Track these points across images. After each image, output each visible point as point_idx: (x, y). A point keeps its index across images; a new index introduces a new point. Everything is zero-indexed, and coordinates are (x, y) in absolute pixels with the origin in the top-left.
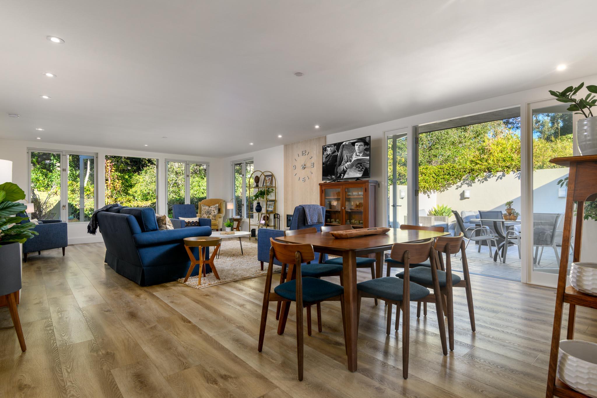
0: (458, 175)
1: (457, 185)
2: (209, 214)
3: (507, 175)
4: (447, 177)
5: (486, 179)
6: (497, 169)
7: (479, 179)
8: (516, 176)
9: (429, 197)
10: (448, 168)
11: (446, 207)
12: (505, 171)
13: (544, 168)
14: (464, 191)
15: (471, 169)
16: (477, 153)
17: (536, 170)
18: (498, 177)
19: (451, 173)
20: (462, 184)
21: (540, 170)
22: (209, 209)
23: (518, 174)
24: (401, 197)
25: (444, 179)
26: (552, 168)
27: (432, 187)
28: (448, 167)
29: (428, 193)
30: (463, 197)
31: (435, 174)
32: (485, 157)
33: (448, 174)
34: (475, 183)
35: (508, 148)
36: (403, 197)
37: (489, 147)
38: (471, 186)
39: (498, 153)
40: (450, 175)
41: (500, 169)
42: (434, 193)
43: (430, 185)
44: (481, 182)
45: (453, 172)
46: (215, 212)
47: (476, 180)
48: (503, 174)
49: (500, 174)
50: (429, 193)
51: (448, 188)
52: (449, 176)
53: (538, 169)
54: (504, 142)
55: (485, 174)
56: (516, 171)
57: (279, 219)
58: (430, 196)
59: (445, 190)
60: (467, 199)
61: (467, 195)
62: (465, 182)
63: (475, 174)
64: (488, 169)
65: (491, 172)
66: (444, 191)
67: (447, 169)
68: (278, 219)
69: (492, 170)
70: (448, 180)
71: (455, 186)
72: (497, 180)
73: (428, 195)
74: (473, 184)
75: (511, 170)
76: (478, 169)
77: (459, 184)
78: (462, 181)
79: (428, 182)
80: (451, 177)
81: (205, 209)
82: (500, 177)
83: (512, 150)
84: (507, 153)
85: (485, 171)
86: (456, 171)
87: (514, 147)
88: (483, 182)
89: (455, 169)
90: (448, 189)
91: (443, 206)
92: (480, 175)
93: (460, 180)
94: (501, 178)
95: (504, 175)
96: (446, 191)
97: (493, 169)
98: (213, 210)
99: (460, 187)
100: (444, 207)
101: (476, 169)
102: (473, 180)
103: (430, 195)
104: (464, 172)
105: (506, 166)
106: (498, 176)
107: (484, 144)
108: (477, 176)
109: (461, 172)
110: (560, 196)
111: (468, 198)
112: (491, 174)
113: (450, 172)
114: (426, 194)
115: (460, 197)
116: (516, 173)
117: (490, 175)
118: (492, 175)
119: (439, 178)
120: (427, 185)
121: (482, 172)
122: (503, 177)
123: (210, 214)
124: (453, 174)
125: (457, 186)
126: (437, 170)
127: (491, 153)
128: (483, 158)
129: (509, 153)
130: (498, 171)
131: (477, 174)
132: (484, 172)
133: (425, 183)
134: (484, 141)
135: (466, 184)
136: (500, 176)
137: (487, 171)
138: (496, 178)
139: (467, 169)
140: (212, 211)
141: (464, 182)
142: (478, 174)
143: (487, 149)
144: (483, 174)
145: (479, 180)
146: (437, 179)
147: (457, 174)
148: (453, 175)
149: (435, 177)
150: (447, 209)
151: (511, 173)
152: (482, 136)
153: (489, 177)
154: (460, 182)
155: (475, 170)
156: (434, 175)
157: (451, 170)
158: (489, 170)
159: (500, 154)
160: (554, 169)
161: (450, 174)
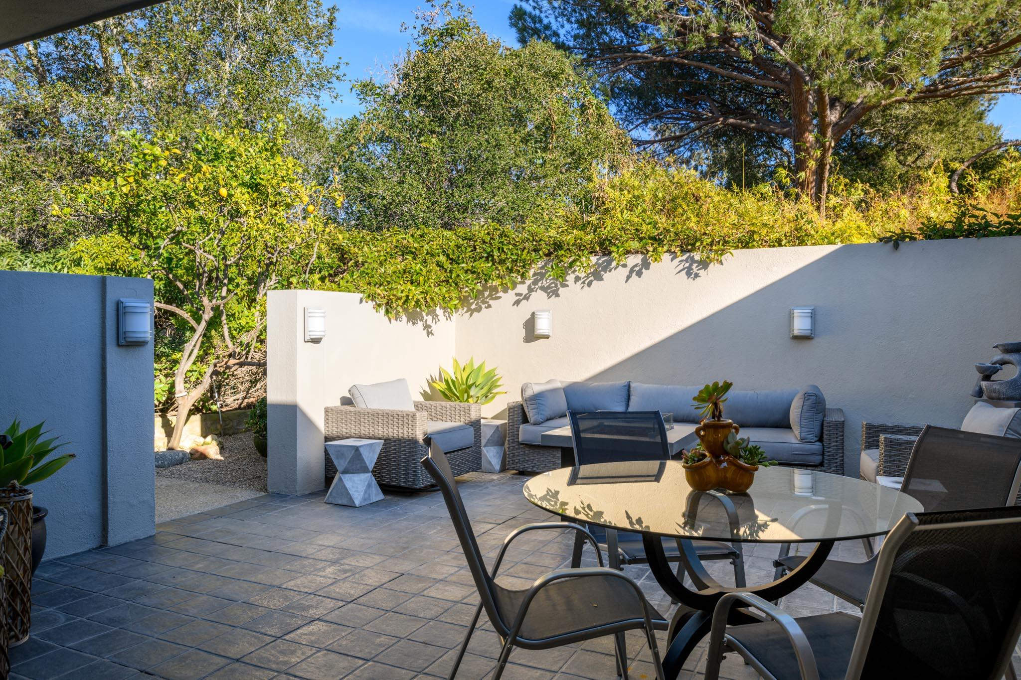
0: (516, 261)
1: (517, 291)
3: (653, 265)
4: (483, 266)
5: (598, 276)
6: (627, 245)
7: (577, 273)
8: (681, 267)
9: (429, 333)
10: (487, 239)
11: (480, 368)
12: (648, 251)
13: (753, 246)
14: (533, 314)
15: (555, 244)
16: (574, 208)
17: (732, 250)
18: (632, 271)
19: (496, 254)
20: (530, 290)
21: (744, 250)
23: (686, 261)
24: (307, 338)
25: (473, 273)
26: (774, 246)
27: (432, 299)
28: (488, 234)
29: (425, 317)
30: (531, 333)
31: (448, 256)
32: (593, 218)
33: (487, 258)
34: (567, 286)
35: (647, 199)
36: (317, 335)
37: (602, 194)
38: (558, 295)
39: (622, 212)
40: (494, 261)
41: (635, 245)
42: (449, 318)
43: (427, 293)
44: (583, 283)
45: (503, 251)
47: (571, 278)
48: (642, 260)
49: (634, 260)
50: (430, 318)
51: (491, 302)
52: (490, 265)
53: (737, 247)
54: (636, 183)
55: (594, 259)
56: (679, 253)
58: (435, 328)
59: (483, 306)
60: (542, 340)
61: (543, 326)
62: (540, 284)
63: (564, 259)
64: (601, 244)
65: (610, 253)
66: (479, 310)
67: (484, 242)
69: (613, 249)
70: (488, 277)
71: (509, 297)
72: (628, 277)
73: (427, 327)
74: (562, 291)
75: (665, 248)
76: (574, 245)
77: (522, 289)
78: (528, 282)
79: (422, 282)
80: (497, 269)
82: (637, 269)
83: (654, 204)
84: (644, 211)
85: (593, 252)
86: (511, 247)
87: (660, 196)
88: (589, 285)
89: (509, 243)
90: (489, 306)
91: (472, 363)
92: (578, 263)
93: (523, 276)
94: (639, 274)
95: (646, 265)
96: (484, 310)
97: (615, 245)
99: (527, 298)
100: (475, 367)
101: (568, 244)
102: (561, 277)
103: (433, 325)
104: (535, 250)
105: (650, 238)
106: (630, 265)
107: (591, 186)
108: (571, 265)
109: (526, 251)
110: (796, 333)
111: (547, 337)
112: (612, 260)
113: (492, 251)
114: (420, 324)
115: (523, 333)
116: (680, 258)
117: (609, 262)
118: (614, 264)
119: (458, 270)
120: (416, 292)
121: (586, 252)
122: (644, 270)
124: (503, 256)
125: (517, 295)
126: (452, 244)
127: (607, 210)
128: (588, 222)
129: (649, 213)
130: (628, 252)
131: (571, 260)
132: (591, 253)
133: (409, 286)
134: (590, 179)
135: (542, 288)
136: (636, 266)
137: (598, 249)
138: (626, 271)
139: (542, 242)
141: (535, 282)
142: (574, 261)
143: (598, 198)
144: (588, 259)
145: (577, 279)
146: (451, 272)
147: (514, 257)
148: (502, 262)
149: (447, 265)
150: (481, 375)
151: (666, 257)
152: (586, 165)
153: (606, 268)
154: (523, 283)
155: (566, 247)
156: (442, 258)
157: (496, 243)
158: (604, 247)
159: (626, 215)
160: (777, 249)
161: (493, 256)
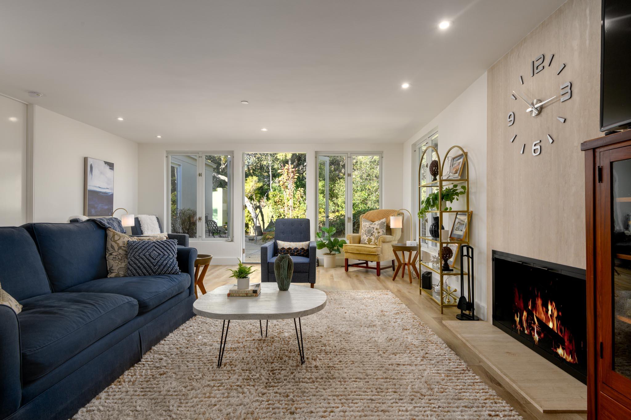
2: (370, 235)
22: (372, 226)
46: (379, 233)
57: (472, 258)
68: (470, 260)
81: (365, 226)
98: (377, 229)
123: (372, 235)
140: (375, 230)
